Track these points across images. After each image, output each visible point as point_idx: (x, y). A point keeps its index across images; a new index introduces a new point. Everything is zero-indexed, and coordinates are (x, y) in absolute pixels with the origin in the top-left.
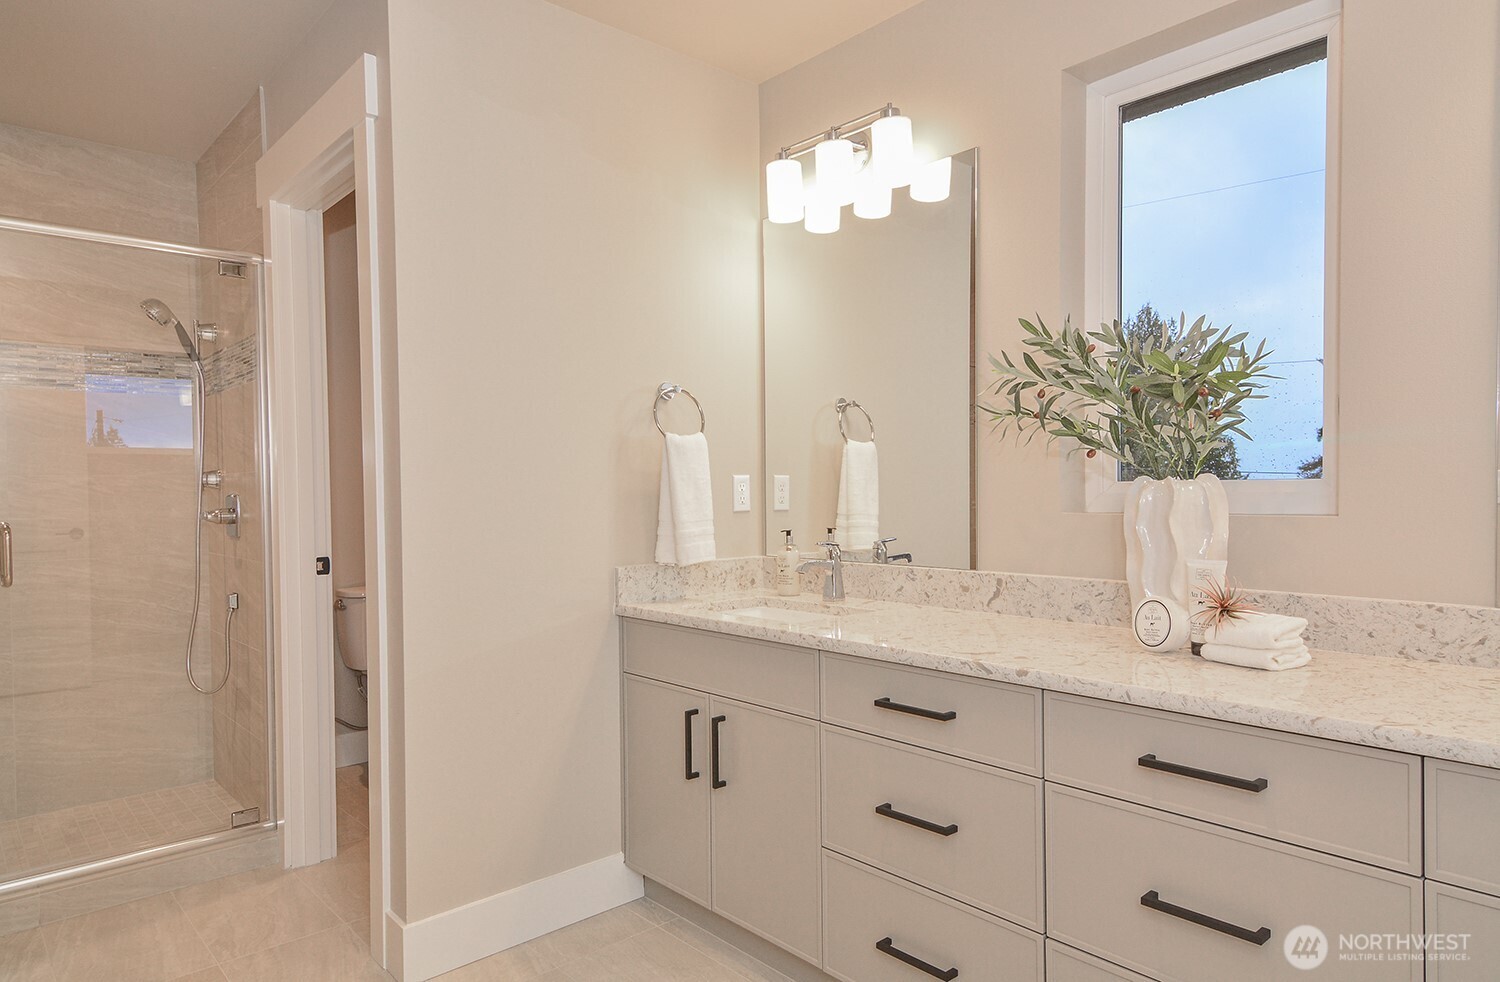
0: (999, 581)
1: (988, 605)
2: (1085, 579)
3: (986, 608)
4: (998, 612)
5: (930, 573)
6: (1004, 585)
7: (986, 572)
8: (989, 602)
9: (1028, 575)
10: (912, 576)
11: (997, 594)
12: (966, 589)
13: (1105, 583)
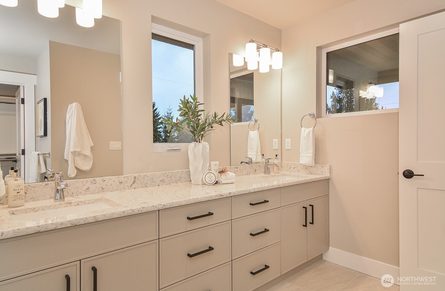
0: (135, 177)
1: (130, 187)
2: (163, 172)
3: (129, 188)
4: (135, 188)
5: (104, 179)
6: (137, 178)
7: (130, 175)
8: (131, 186)
9: (145, 174)
10: (94, 182)
11: (134, 182)
12: (121, 183)
13: (169, 172)
